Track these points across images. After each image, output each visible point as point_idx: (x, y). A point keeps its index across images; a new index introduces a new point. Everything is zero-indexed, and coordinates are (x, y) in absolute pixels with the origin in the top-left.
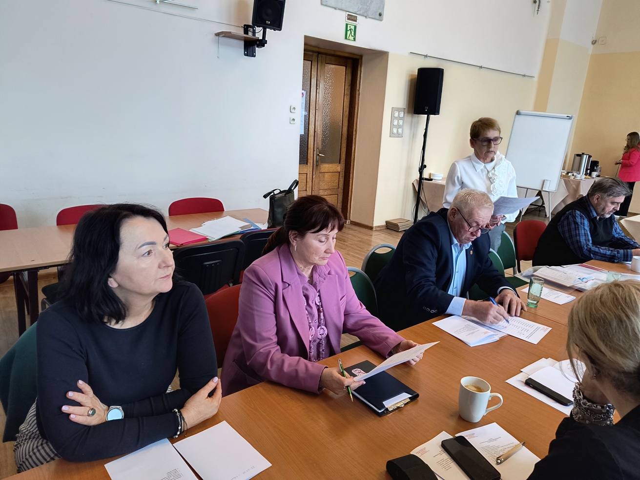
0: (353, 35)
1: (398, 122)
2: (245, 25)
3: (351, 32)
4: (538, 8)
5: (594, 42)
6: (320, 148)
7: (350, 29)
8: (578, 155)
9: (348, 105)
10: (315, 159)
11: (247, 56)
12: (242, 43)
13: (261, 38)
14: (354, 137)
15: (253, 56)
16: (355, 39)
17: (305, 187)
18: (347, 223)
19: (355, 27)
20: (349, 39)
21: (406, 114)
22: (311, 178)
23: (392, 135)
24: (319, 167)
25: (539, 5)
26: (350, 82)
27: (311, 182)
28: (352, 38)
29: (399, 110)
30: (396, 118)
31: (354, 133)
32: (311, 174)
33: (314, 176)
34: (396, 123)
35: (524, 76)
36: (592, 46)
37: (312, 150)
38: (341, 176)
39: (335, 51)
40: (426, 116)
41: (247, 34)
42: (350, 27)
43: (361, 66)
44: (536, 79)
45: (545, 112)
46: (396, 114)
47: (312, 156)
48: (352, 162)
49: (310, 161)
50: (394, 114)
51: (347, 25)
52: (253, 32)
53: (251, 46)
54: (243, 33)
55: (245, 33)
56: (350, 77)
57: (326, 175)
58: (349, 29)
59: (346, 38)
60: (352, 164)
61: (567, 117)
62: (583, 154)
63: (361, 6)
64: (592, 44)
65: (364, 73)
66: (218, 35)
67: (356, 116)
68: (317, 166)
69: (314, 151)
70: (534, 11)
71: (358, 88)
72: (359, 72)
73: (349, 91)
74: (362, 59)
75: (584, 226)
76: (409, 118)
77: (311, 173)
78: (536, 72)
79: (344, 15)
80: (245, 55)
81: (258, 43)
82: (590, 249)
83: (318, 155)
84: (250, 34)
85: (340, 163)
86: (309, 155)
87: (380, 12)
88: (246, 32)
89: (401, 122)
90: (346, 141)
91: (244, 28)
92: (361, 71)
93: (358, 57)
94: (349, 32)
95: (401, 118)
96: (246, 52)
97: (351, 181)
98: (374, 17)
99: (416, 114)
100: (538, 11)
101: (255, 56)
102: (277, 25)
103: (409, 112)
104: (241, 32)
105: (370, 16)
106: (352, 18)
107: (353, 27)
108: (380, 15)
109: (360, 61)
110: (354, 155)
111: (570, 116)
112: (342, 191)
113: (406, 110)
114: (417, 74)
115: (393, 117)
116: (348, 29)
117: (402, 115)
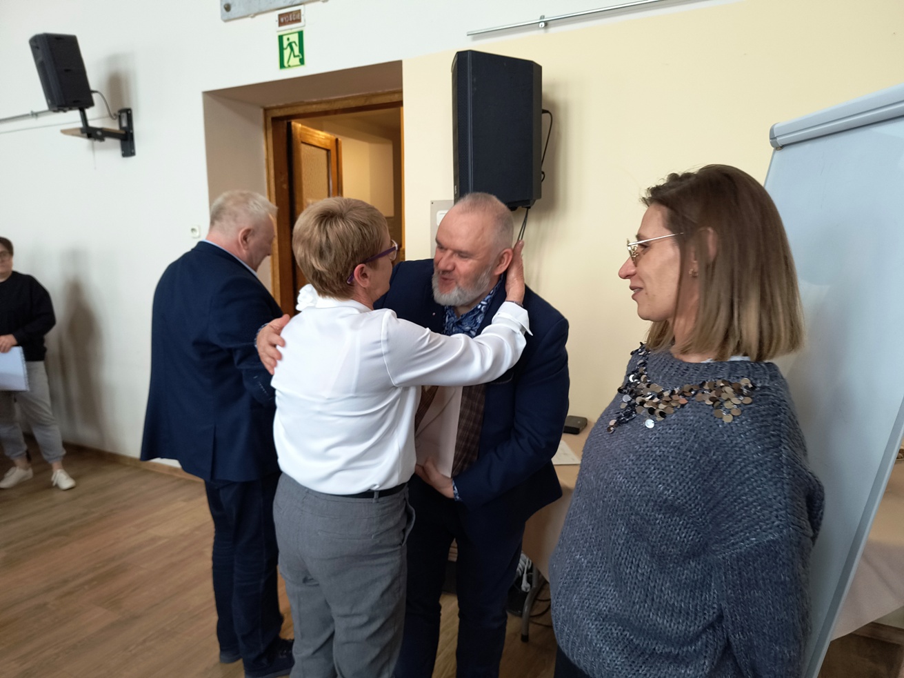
0: (297, 53)
3: (292, 49)
7: (290, 44)
11: (126, 156)
16: (302, 62)
19: (301, 34)
20: (289, 66)
28: (296, 61)
42: (288, 39)
51: (281, 38)
58: (285, 43)
59: (282, 66)
79: (271, 17)
80: (123, 155)
94: (287, 52)
106: (289, 18)
107: (295, 38)
116: (285, 46)
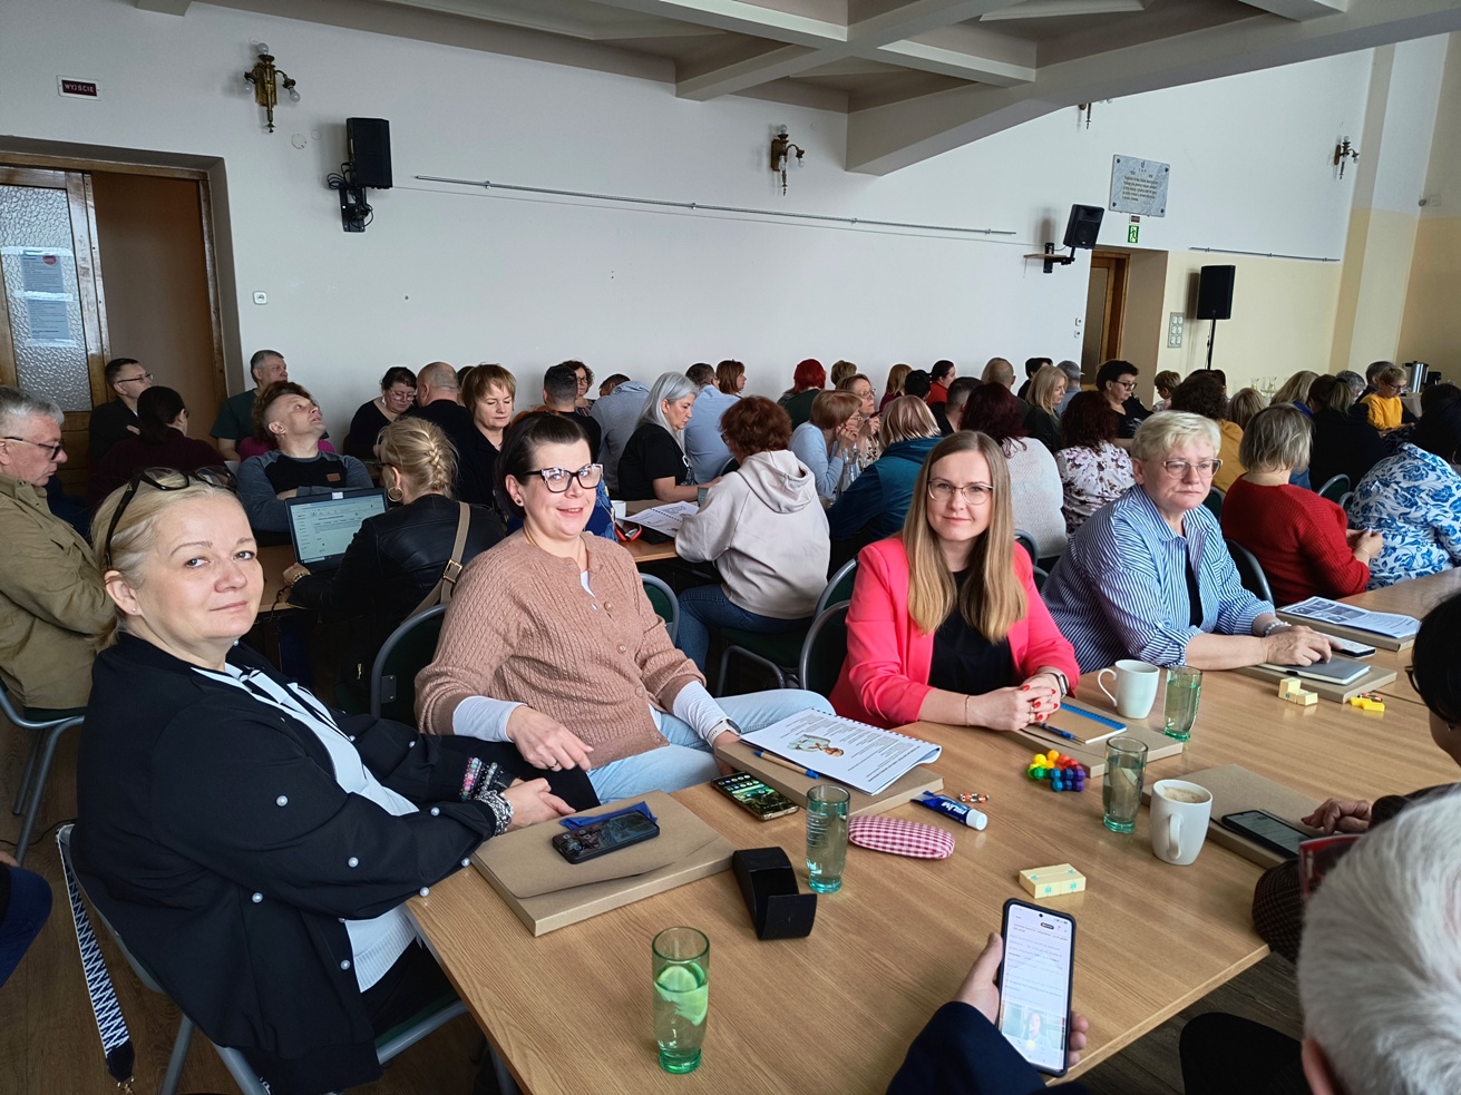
1: (1177, 329)
2: (1047, 244)
4: (1341, 171)
5: (1423, 203)
7: (1133, 231)
9: (1110, 313)
11: (1044, 272)
12: (1043, 261)
13: (1069, 257)
15: (1051, 273)
16: (1136, 241)
21: (1184, 320)
23: (1170, 345)
25: (1342, 168)
26: (1113, 286)
28: (1134, 240)
29: (1177, 315)
30: (1174, 325)
31: (1118, 345)
34: (1174, 330)
35: (1326, 260)
36: (1420, 208)
40: (1212, 321)
41: (1048, 252)
43: (1128, 267)
44: (1341, 263)
46: (1175, 321)
50: (1173, 320)
53: (1053, 264)
54: (1045, 252)
56: (1113, 280)
62: (1415, 362)
63: (1144, 206)
64: (1420, 204)
65: (1132, 274)
66: (1025, 256)
67: (1120, 325)
70: (1336, 175)
72: (1125, 273)
73: (1113, 294)
74: (1129, 258)
76: (1187, 325)
78: (1340, 253)
79: (1128, 216)
80: (1041, 271)
81: (1062, 260)
84: (1050, 251)
87: (1162, 208)
89: (1180, 329)
91: (1045, 246)
92: (1128, 273)
93: (1124, 257)
94: (1131, 236)
95: (1182, 325)
96: (1043, 269)
98: (1156, 214)
99: (1198, 319)
100: (1341, 174)
101: (1054, 272)
103: (1188, 318)
104: (1043, 252)
105: (1152, 214)
106: (1135, 219)
108: (1162, 211)
109: (1126, 261)
113: (1185, 315)
114: (1199, 273)
115: (1171, 325)
117: (1181, 321)
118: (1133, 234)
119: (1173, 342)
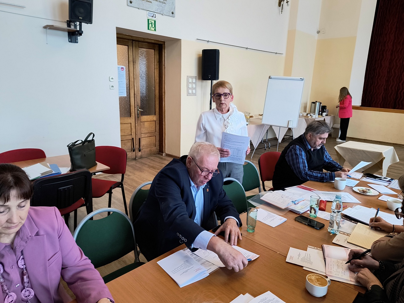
0: (154, 27)
1: (192, 85)
2: (67, 21)
4: (282, 10)
5: (318, 32)
6: (140, 105)
7: (151, 23)
8: (313, 103)
9: (158, 76)
10: (136, 113)
11: (71, 42)
12: (66, 34)
13: (79, 30)
14: (163, 96)
15: (76, 43)
16: (155, 30)
17: (130, 133)
18: (163, 155)
19: (155, 21)
20: (151, 30)
21: (197, 80)
22: (134, 126)
23: (189, 94)
24: (139, 118)
25: (282, 8)
26: (158, 60)
27: (134, 129)
28: (153, 29)
29: (192, 77)
30: (190, 83)
31: (163, 94)
32: (134, 124)
33: (136, 125)
34: (190, 86)
35: (276, 53)
36: (317, 34)
37: (134, 107)
38: (157, 123)
39: (144, 38)
40: (211, 81)
41: (70, 27)
42: (151, 21)
43: (164, 49)
44: (284, 55)
45: (290, 76)
46: (190, 80)
47: (134, 111)
48: (163, 113)
49: (133, 114)
50: (189, 80)
51: (148, 20)
52: (74, 26)
53: (74, 35)
54: (67, 27)
55: (68, 27)
56: (157, 57)
57: (146, 124)
59: (148, 29)
60: (163, 115)
61: (301, 79)
62: (316, 102)
63: (158, 7)
64: (317, 33)
65: (167, 53)
66: (45, 27)
67: (163, 83)
68: (138, 117)
69: (135, 107)
70: (280, 11)
71: (163, 64)
72: (163, 53)
73: (158, 66)
74: (165, 44)
75: (302, 156)
76: (200, 83)
77: (134, 122)
78: (284, 51)
79: (145, 13)
80: (69, 41)
81: (77, 33)
82: (307, 173)
83: (138, 110)
84: (72, 27)
85: (155, 115)
86: (131, 110)
87: (172, 11)
88: (69, 25)
89: (194, 86)
90: (158, 100)
91: (67, 22)
92: (165, 53)
93: (162, 43)
94: (150, 25)
95: (194, 83)
96: (70, 40)
97: (164, 127)
98: (168, 15)
99: (203, 80)
100: (282, 11)
101: (77, 42)
102: (89, 20)
103: (199, 79)
104: (65, 26)
105: (165, 14)
107: (153, 22)
108: (173, 13)
109: (163, 45)
110: (165, 109)
111: (302, 78)
112: (158, 134)
113: (197, 78)
114: (202, 53)
115: (188, 83)
116: (150, 23)
117: (194, 80)
118: (151, 24)
119: (190, 91)
